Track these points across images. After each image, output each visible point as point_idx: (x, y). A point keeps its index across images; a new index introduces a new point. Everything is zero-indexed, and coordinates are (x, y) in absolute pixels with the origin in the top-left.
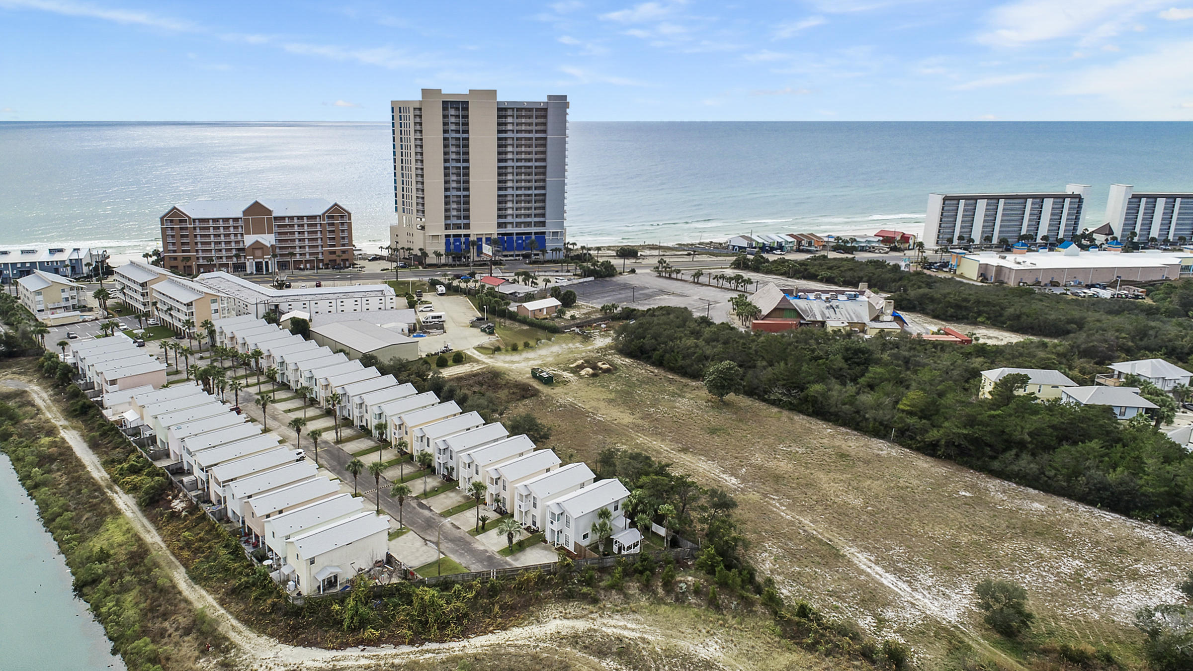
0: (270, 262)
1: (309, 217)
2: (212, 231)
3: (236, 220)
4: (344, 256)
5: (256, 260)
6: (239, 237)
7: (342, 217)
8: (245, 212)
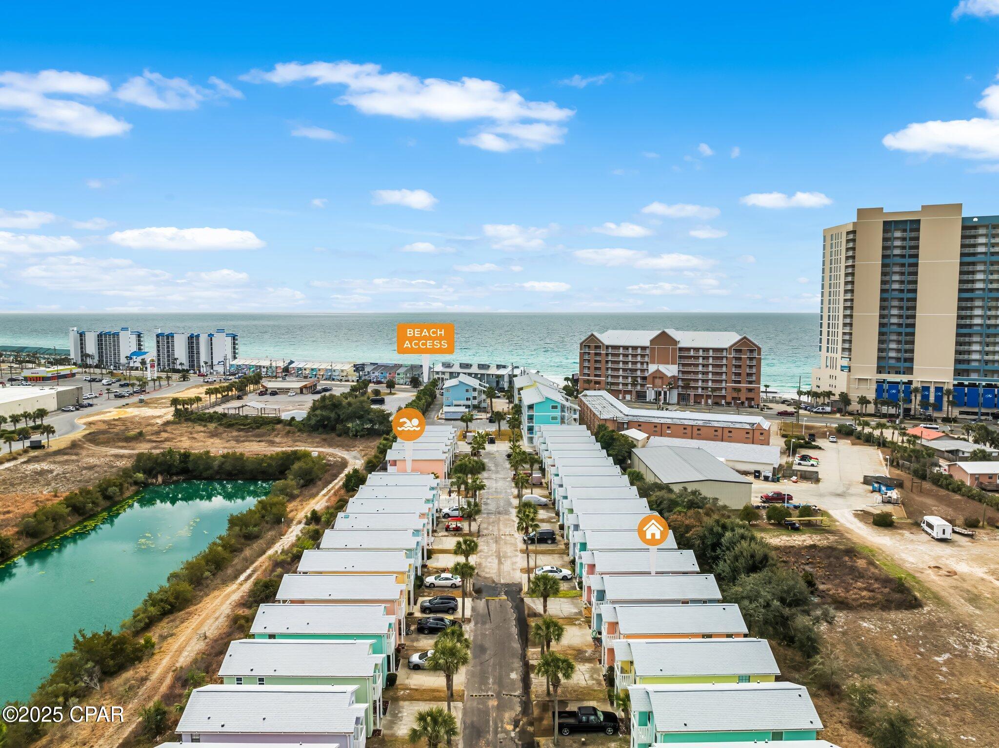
1: (715, 350)
3: (644, 348)
4: (750, 395)
5: (656, 389)
6: (645, 366)
7: (751, 351)
8: (652, 341)
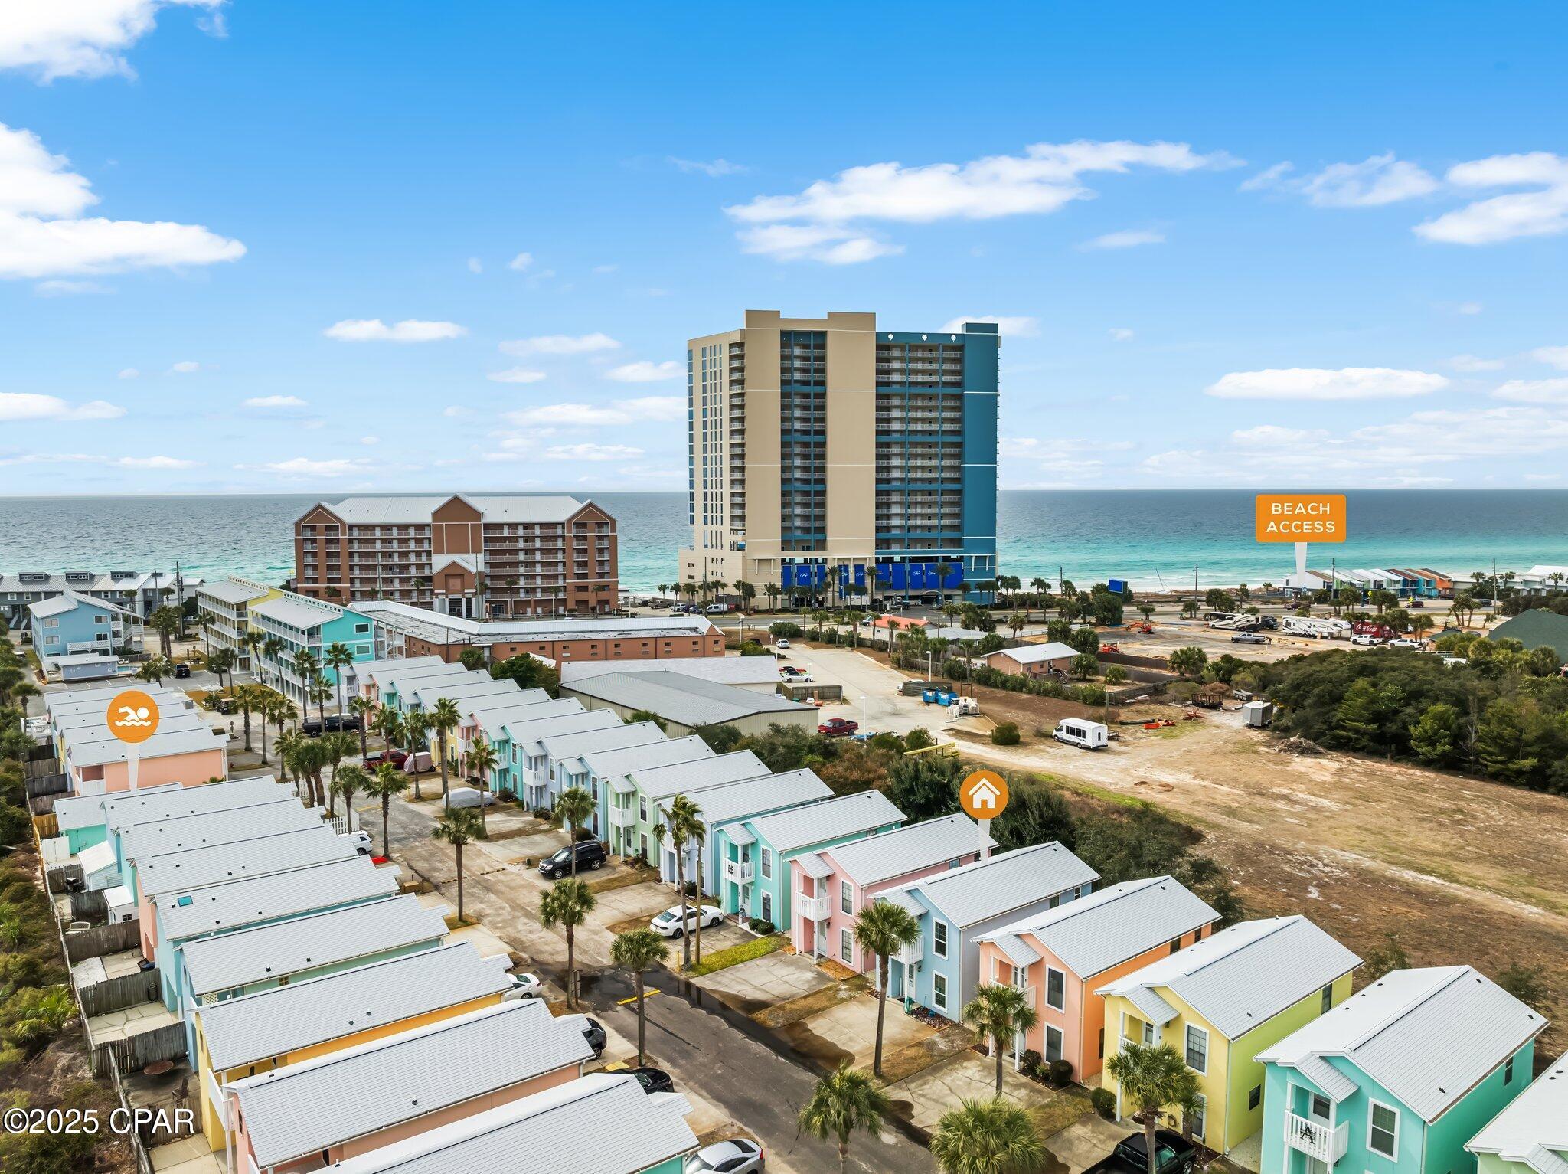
0: (474, 600)
1: (544, 526)
2: (378, 546)
3: (420, 527)
4: (603, 595)
5: (450, 596)
6: (424, 559)
7: (600, 526)
8: (436, 515)
